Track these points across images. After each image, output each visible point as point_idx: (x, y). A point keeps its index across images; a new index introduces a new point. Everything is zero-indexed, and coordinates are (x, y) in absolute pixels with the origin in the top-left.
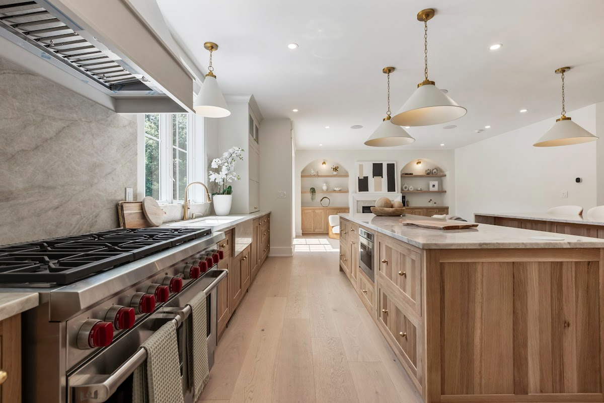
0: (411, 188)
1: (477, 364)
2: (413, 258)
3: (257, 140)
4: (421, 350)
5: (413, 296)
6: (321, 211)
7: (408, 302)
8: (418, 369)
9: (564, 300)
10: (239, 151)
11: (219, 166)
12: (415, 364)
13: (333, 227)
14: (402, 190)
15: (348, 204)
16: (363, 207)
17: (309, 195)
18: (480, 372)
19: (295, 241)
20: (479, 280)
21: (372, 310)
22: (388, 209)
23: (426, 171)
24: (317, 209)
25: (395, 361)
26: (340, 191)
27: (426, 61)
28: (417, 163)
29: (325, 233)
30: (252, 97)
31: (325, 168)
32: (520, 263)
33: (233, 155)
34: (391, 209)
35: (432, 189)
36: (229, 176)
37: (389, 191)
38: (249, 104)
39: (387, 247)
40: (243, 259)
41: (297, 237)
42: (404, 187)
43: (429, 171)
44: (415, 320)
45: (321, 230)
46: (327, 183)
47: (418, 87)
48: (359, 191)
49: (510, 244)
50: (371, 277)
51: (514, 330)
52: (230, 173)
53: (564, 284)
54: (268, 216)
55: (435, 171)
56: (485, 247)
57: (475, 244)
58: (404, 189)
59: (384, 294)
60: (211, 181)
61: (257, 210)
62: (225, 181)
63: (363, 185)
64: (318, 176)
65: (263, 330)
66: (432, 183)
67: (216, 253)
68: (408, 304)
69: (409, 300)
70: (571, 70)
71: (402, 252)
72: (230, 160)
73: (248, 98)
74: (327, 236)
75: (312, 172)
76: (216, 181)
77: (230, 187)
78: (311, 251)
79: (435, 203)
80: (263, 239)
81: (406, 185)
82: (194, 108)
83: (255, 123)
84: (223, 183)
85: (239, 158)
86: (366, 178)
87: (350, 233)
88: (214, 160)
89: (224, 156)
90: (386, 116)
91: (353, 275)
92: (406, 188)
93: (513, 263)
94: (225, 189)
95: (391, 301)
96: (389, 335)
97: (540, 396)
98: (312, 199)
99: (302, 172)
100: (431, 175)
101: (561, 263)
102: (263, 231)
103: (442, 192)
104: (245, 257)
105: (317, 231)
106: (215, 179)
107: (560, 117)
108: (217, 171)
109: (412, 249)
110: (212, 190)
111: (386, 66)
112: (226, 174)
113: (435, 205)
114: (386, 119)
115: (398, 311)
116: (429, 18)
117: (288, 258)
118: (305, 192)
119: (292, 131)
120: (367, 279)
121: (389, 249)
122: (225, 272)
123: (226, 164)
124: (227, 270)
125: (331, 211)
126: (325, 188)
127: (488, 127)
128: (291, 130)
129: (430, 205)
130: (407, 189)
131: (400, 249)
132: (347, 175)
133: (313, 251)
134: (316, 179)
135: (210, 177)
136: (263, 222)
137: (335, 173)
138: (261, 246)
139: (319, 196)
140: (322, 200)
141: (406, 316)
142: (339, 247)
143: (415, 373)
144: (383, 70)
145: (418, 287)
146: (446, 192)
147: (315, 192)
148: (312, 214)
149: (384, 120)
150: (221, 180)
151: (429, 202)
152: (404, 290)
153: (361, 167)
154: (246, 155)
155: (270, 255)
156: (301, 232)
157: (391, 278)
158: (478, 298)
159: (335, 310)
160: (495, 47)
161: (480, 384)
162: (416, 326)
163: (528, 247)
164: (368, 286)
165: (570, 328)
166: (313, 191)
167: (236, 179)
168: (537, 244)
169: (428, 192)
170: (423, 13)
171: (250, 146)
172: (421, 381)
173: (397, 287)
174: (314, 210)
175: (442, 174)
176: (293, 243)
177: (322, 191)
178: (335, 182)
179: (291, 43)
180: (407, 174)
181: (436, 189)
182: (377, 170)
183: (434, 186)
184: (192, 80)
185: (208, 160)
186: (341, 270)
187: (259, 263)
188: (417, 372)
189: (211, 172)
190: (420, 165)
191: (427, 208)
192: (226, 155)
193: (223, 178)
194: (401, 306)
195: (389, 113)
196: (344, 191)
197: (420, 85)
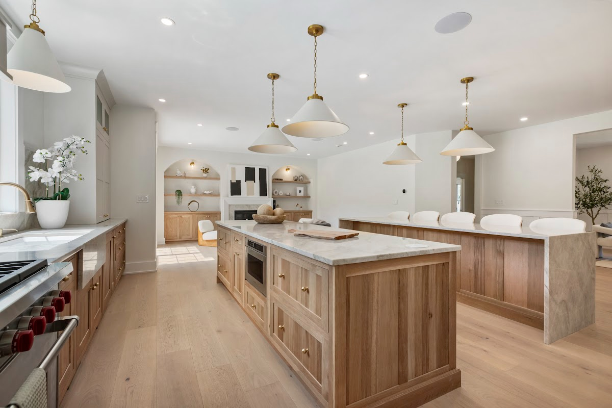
0: (281, 193)
1: (373, 366)
2: (319, 274)
3: (107, 129)
4: (327, 367)
5: (318, 311)
6: (189, 216)
7: (311, 318)
8: (324, 386)
9: (429, 296)
10: (82, 143)
11: (46, 160)
12: (320, 379)
13: (203, 233)
14: (273, 194)
15: (219, 207)
16: (235, 212)
17: (174, 199)
18: (376, 373)
19: (159, 252)
20: (376, 289)
21: (263, 326)
22: (271, 216)
23: (294, 177)
24: (184, 214)
25: (291, 376)
26: (210, 195)
27: (315, 75)
28: (287, 170)
29: (194, 240)
30: (102, 73)
31: (193, 169)
32: (404, 270)
33: (71, 147)
34: (273, 217)
35: (298, 194)
36: (63, 175)
37: (261, 195)
38: (96, 82)
39: (283, 261)
40: (93, 289)
41: (160, 246)
42: (274, 192)
43: (296, 178)
44: (319, 336)
45: (189, 237)
46: (195, 185)
47: (308, 99)
48: (232, 195)
49: (398, 254)
50: (263, 292)
51: (399, 328)
52: (67, 170)
53: (430, 284)
54: (124, 225)
55: (301, 177)
56: (381, 258)
57: (374, 257)
58: (275, 194)
59: (279, 309)
60: (31, 180)
61: (106, 218)
62: (57, 180)
63: (236, 189)
64: (185, 177)
65: (128, 379)
66: (299, 189)
67: (57, 297)
68: (312, 320)
69: (312, 315)
70: (408, 106)
71: (304, 267)
72: (66, 153)
73: (96, 73)
74: (195, 243)
75: (178, 172)
76: (42, 181)
77: (66, 190)
78: (180, 262)
79: (301, 207)
80: (118, 255)
81: (276, 190)
82: (9, 71)
83: (104, 107)
84: (53, 184)
85: (80, 151)
86: (239, 182)
87: (232, 242)
88: (38, 151)
89: (56, 147)
90: (270, 123)
91: (236, 287)
92: (276, 192)
93: (399, 270)
94: (57, 192)
95: (288, 316)
96: (285, 351)
97: (415, 380)
98: (178, 202)
99: (166, 172)
100: (298, 181)
101: (428, 266)
102: (117, 245)
103: (307, 197)
104: (96, 285)
105: (184, 238)
106: (41, 178)
107: (400, 142)
108: (45, 166)
109: (318, 264)
110: (34, 193)
111: (271, 72)
112: (60, 173)
113: (301, 209)
114: (270, 126)
115: (297, 326)
116: (318, 34)
117: (150, 274)
118: (170, 195)
119: (157, 124)
120: (255, 292)
121: (285, 263)
122: (74, 321)
123: (60, 158)
124: (76, 317)
125: (201, 216)
126: (193, 190)
127: (345, 143)
128: (156, 122)
129: (297, 209)
130: (277, 194)
131: (301, 264)
132: (217, 178)
133: (183, 262)
134: (183, 181)
135: (31, 175)
136: (117, 234)
137: (205, 175)
138: (117, 264)
139: (186, 200)
140: (190, 204)
141: (309, 332)
142: (216, 256)
143: (319, 389)
144: (268, 75)
145: (324, 303)
146: (310, 197)
147: (181, 195)
148: (178, 219)
149: (268, 126)
150: (51, 179)
151: (297, 206)
152: (307, 305)
153: (233, 170)
154: (92, 149)
155: (126, 273)
156: (164, 240)
157: (289, 293)
158: (375, 305)
159: (219, 331)
160: (363, 76)
161: (376, 385)
162: (321, 342)
163: (409, 256)
164: (258, 299)
165: (433, 318)
166: (179, 193)
167: (76, 179)
168: (415, 252)
169: (296, 197)
170: (313, 28)
171: (97, 136)
172: (327, 397)
173: (297, 303)
174: (180, 216)
175: (307, 181)
176: (157, 254)
177: (190, 194)
178: (204, 185)
179: (164, 18)
180: (277, 179)
181: (302, 194)
182: (250, 174)
183: (300, 191)
184: (5, 26)
185: (26, 150)
186: (219, 281)
187: (113, 286)
188: (323, 388)
189: (32, 168)
190: (289, 171)
191: (295, 212)
192: (59, 145)
193: (54, 176)
194: (302, 322)
195: (273, 120)
196: (215, 194)
197: (310, 98)
